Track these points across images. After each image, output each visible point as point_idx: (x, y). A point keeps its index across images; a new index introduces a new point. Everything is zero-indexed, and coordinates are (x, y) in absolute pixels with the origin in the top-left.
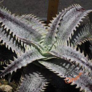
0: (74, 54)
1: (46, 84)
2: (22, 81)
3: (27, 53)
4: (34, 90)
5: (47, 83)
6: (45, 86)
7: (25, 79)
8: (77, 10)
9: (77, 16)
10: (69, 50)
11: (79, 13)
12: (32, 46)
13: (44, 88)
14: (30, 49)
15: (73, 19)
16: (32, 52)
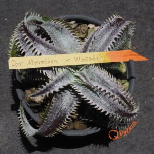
0: (105, 82)
1: (77, 104)
2: (54, 101)
3: (59, 77)
4: (65, 109)
5: (78, 102)
6: (77, 105)
7: (57, 99)
8: (111, 25)
9: (110, 33)
10: (101, 77)
11: (113, 29)
12: (63, 69)
13: (76, 108)
14: (61, 72)
15: (106, 37)
16: (63, 75)
